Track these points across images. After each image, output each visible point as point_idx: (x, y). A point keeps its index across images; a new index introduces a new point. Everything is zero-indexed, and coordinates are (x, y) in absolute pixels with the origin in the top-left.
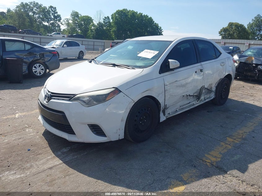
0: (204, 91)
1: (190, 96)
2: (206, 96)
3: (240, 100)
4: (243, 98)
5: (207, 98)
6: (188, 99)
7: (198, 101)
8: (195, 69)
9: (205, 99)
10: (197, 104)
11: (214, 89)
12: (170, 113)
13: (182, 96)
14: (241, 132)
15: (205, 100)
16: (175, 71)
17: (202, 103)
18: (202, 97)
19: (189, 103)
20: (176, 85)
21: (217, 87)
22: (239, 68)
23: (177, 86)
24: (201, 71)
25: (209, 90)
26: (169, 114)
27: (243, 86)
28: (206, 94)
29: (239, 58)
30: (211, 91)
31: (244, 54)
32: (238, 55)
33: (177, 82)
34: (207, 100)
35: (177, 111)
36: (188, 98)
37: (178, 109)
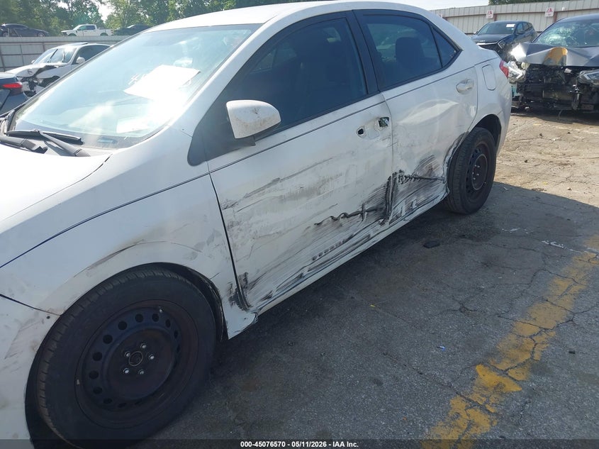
0: (402, 188)
1: (346, 216)
2: (415, 198)
3: (529, 187)
4: (537, 177)
5: (419, 206)
6: (341, 229)
7: (382, 224)
8: (357, 121)
9: (412, 209)
10: (380, 232)
11: (441, 171)
12: (274, 293)
13: (313, 227)
14: (528, 329)
15: (410, 210)
16: (262, 144)
17: (402, 223)
18: (399, 208)
19: (351, 238)
20: (278, 194)
21: (451, 165)
22: (527, 82)
23: (282, 199)
24: (382, 123)
25: (421, 178)
26: (268, 297)
27: (541, 135)
28: (416, 193)
29: (528, 54)
30: (430, 179)
31: (539, 42)
32: (525, 46)
33: (279, 184)
34: (418, 212)
35: (301, 276)
36: (341, 225)
37: (306, 269)
